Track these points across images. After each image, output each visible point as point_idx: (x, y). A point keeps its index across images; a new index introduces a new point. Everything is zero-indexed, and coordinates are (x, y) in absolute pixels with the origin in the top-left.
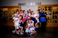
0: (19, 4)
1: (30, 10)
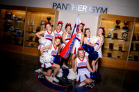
0: (54, 5)
1: (83, 25)
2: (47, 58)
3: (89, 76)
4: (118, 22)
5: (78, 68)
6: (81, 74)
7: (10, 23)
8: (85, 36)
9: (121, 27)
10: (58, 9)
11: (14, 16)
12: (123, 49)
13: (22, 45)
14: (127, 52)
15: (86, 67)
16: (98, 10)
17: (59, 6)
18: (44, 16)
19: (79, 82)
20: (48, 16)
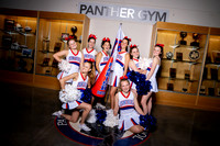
0: (82, 8)
1: (129, 40)
2: (71, 94)
3: (138, 121)
4: (183, 35)
5: (120, 109)
6: (125, 117)
7: (12, 37)
8: (131, 57)
9: (189, 43)
10: (89, 15)
11: (19, 25)
12: (191, 78)
13: (31, 72)
14: (198, 81)
15: (133, 107)
16: (151, 16)
17: (90, 10)
18: (67, 25)
19: (123, 131)
20: (73, 25)
